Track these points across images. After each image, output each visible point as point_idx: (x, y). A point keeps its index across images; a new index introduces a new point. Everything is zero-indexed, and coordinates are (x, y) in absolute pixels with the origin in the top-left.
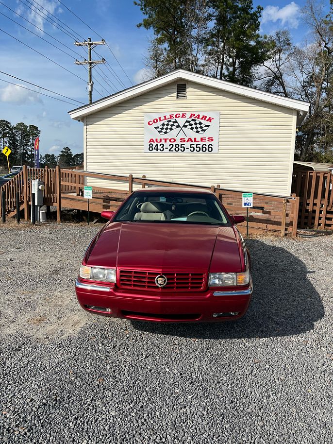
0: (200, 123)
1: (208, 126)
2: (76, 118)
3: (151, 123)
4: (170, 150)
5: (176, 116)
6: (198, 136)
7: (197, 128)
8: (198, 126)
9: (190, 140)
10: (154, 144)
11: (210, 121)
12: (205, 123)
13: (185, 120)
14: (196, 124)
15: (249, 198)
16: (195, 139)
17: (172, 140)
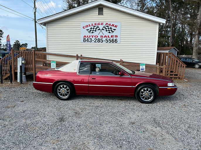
0: (111, 28)
1: (115, 30)
2: (41, 24)
3: (84, 27)
4: (95, 42)
5: (98, 24)
6: (110, 35)
7: (109, 30)
8: (110, 29)
9: (105, 36)
10: (86, 39)
11: (116, 27)
12: (113, 28)
13: (103, 26)
14: (109, 28)
15: (143, 66)
16: (108, 36)
17: (96, 37)
